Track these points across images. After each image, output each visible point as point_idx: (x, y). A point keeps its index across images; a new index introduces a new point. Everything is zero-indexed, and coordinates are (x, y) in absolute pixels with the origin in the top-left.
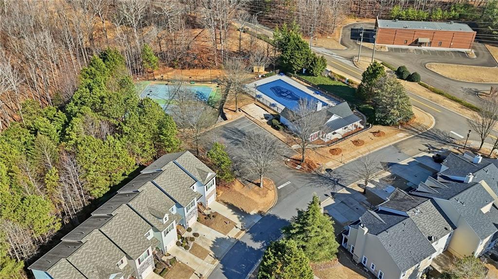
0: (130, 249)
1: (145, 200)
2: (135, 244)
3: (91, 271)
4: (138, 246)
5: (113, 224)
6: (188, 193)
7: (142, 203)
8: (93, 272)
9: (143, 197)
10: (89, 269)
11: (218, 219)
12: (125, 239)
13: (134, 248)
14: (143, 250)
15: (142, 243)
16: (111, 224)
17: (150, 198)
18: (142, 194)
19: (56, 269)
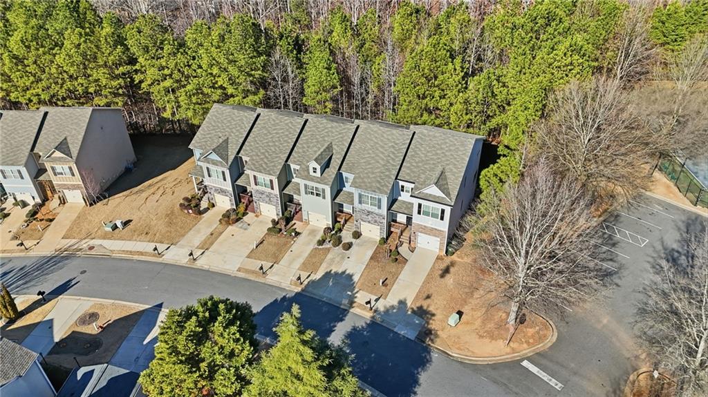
0: (258, 156)
1: (340, 134)
2: (267, 158)
3: (221, 135)
4: (266, 163)
5: (286, 122)
6: (383, 179)
7: (332, 133)
8: (220, 137)
9: (344, 129)
10: (221, 132)
11: (393, 267)
12: (270, 144)
13: (262, 159)
14: (263, 171)
15: (273, 164)
16: (286, 120)
17: (345, 138)
18: (348, 126)
19: (220, 109)
